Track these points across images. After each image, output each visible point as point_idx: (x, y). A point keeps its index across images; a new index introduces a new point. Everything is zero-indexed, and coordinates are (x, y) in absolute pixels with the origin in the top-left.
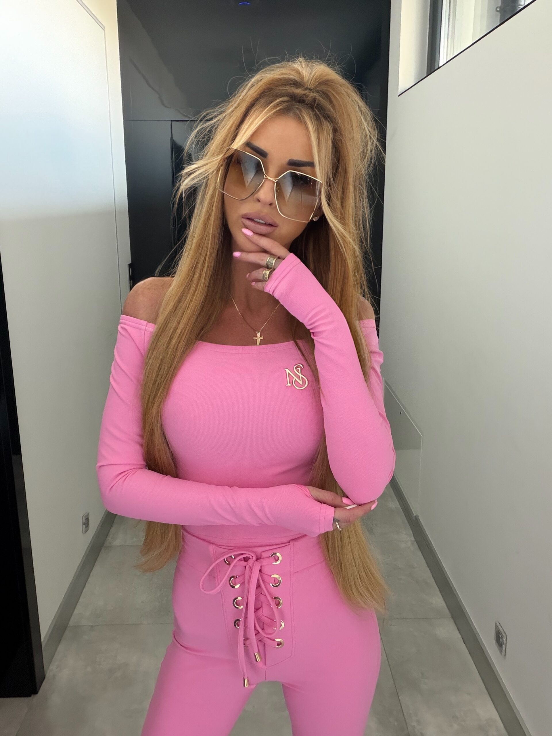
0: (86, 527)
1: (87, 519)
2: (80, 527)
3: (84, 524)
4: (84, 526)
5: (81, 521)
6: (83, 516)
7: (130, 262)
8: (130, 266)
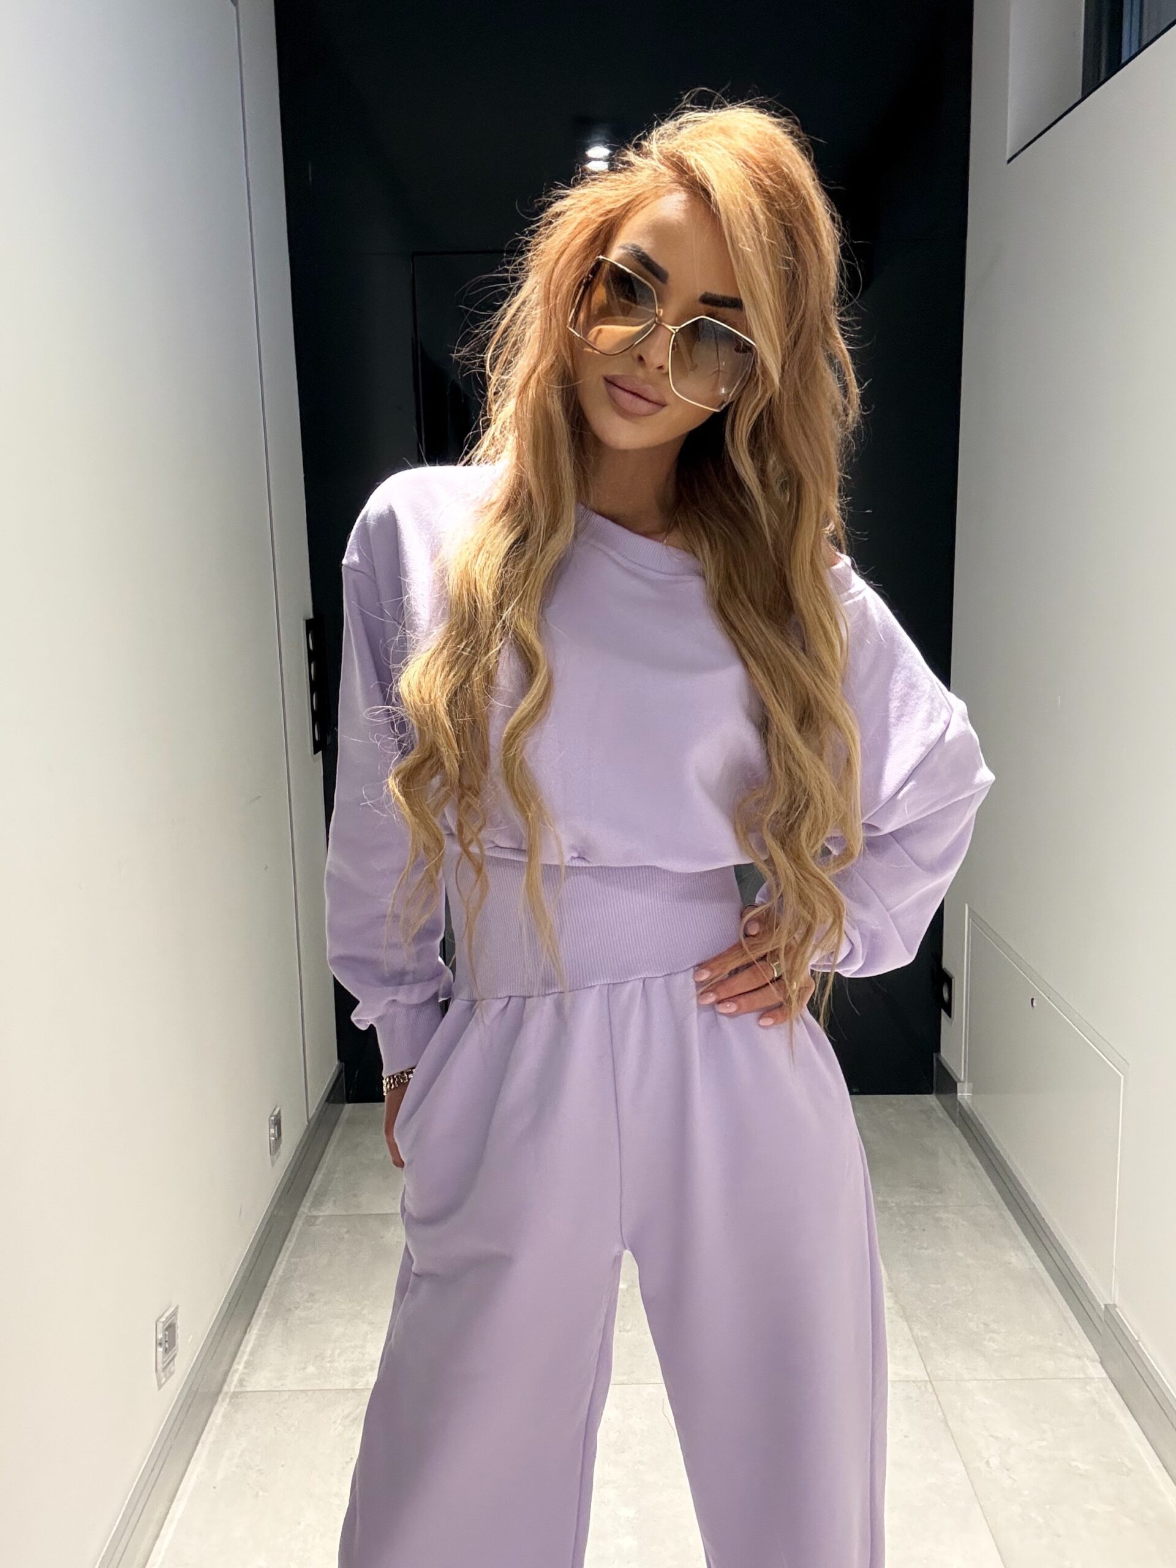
0: (166, 1351)
1: (171, 1328)
2: (150, 1353)
3: (161, 1344)
4: (160, 1350)
5: (151, 1334)
6: (157, 1321)
7: (311, 616)
8: (310, 625)
